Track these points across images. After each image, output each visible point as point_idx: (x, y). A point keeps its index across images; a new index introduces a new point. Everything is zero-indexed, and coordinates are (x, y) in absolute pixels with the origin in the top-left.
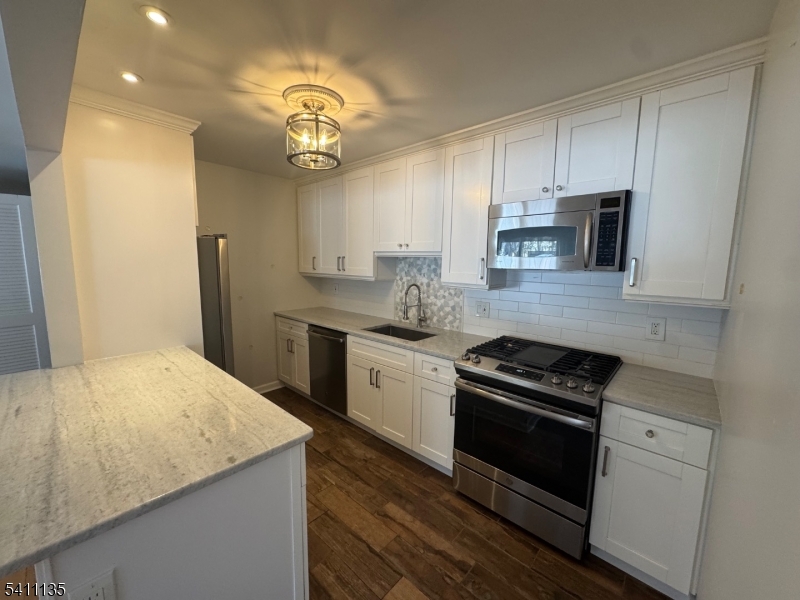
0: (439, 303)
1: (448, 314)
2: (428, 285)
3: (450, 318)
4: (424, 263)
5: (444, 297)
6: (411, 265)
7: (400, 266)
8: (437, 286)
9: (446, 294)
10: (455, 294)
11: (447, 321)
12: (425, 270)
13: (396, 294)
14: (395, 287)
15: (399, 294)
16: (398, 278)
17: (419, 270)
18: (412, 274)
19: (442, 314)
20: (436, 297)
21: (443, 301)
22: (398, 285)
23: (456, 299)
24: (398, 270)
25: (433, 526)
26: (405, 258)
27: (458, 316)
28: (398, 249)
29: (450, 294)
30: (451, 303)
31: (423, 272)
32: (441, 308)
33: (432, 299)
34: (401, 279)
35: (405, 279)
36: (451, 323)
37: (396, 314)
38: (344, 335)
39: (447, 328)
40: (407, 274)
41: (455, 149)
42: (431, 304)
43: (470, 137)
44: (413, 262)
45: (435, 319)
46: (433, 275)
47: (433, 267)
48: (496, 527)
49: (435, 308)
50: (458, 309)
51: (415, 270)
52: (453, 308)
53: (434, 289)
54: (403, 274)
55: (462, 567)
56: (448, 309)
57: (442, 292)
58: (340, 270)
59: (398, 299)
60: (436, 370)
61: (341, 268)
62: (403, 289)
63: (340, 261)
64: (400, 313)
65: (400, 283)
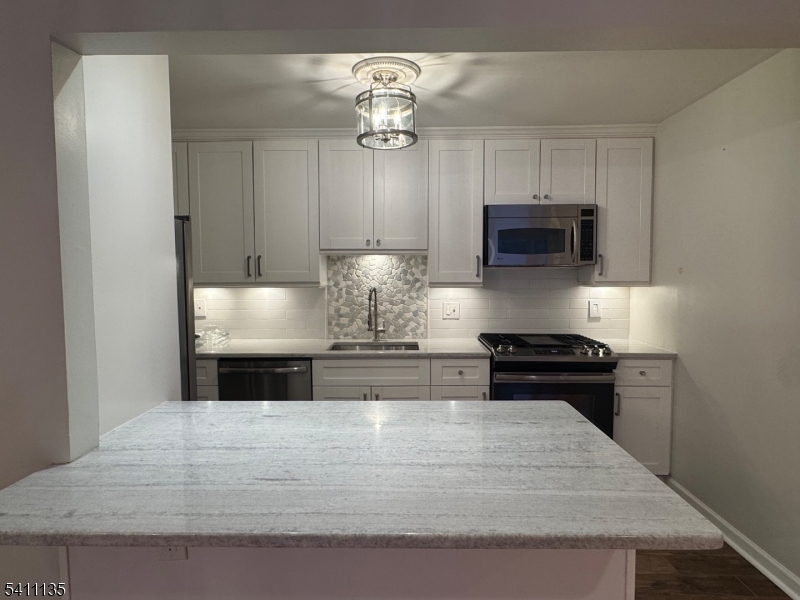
0: (396, 309)
1: (410, 320)
3: (413, 324)
5: (403, 302)
7: (335, 268)
9: (406, 298)
10: (418, 297)
11: (408, 329)
14: (326, 296)
15: (334, 303)
16: (332, 283)
17: (366, 273)
18: (356, 277)
19: (401, 321)
20: (392, 303)
22: (331, 294)
23: (418, 302)
24: (331, 273)
27: (422, 321)
28: (364, 246)
29: (411, 298)
30: (413, 308)
31: (371, 273)
32: (400, 315)
33: (387, 304)
34: (337, 284)
35: (343, 284)
36: (413, 330)
37: (330, 331)
38: (307, 360)
40: (346, 278)
42: (385, 312)
49: (390, 316)
50: (421, 314)
52: (416, 313)
56: (408, 315)
58: (249, 275)
59: (332, 312)
60: (461, 373)
61: (252, 272)
62: (340, 297)
63: (252, 261)
64: (336, 329)
65: (335, 290)
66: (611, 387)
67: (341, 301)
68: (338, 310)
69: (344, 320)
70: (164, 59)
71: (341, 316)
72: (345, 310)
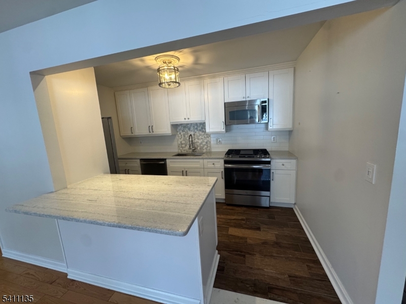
0: (200, 141)
1: (205, 145)
2: (194, 135)
3: (206, 146)
4: (191, 126)
5: (202, 139)
6: (184, 127)
7: (179, 128)
8: (198, 135)
9: (203, 137)
10: (207, 137)
11: (204, 148)
12: (192, 129)
13: (178, 140)
14: (177, 137)
15: (180, 140)
16: (179, 133)
17: (189, 129)
18: (186, 131)
19: (201, 145)
20: (198, 139)
21: (201, 140)
22: (179, 137)
23: (207, 139)
24: (178, 130)
25: (227, 215)
26: (181, 125)
27: (209, 145)
28: (184, 120)
29: (205, 137)
30: (205, 141)
31: (191, 129)
32: (201, 143)
33: (196, 140)
34: (180, 134)
35: (182, 133)
36: (206, 148)
37: (179, 149)
38: (164, 160)
39: (205, 151)
40: (183, 131)
41: (207, 81)
42: (196, 142)
43: (214, 77)
44: (186, 126)
45: (199, 148)
46: (196, 131)
47: (196, 127)
48: (244, 209)
49: (198, 144)
50: (208, 143)
51: (187, 129)
52: (207, 143)
53: (197, 136)
54: (181, 131)
55: (243, 220)
56: (204, 143)
57: (201, 137)
58: (150, 132)
59: (179, 143)
60: (213, 164)
61: (151, 131)
62: (181, 137)
63: (151, 127)
64: (181, 149)
65: (180, 135)
66: (270, 170)
67: (182, 139)
68: (181, 142)
69: (183, 146)
70: (92, 69)
71: (182, 144)
72: (183, 142)
